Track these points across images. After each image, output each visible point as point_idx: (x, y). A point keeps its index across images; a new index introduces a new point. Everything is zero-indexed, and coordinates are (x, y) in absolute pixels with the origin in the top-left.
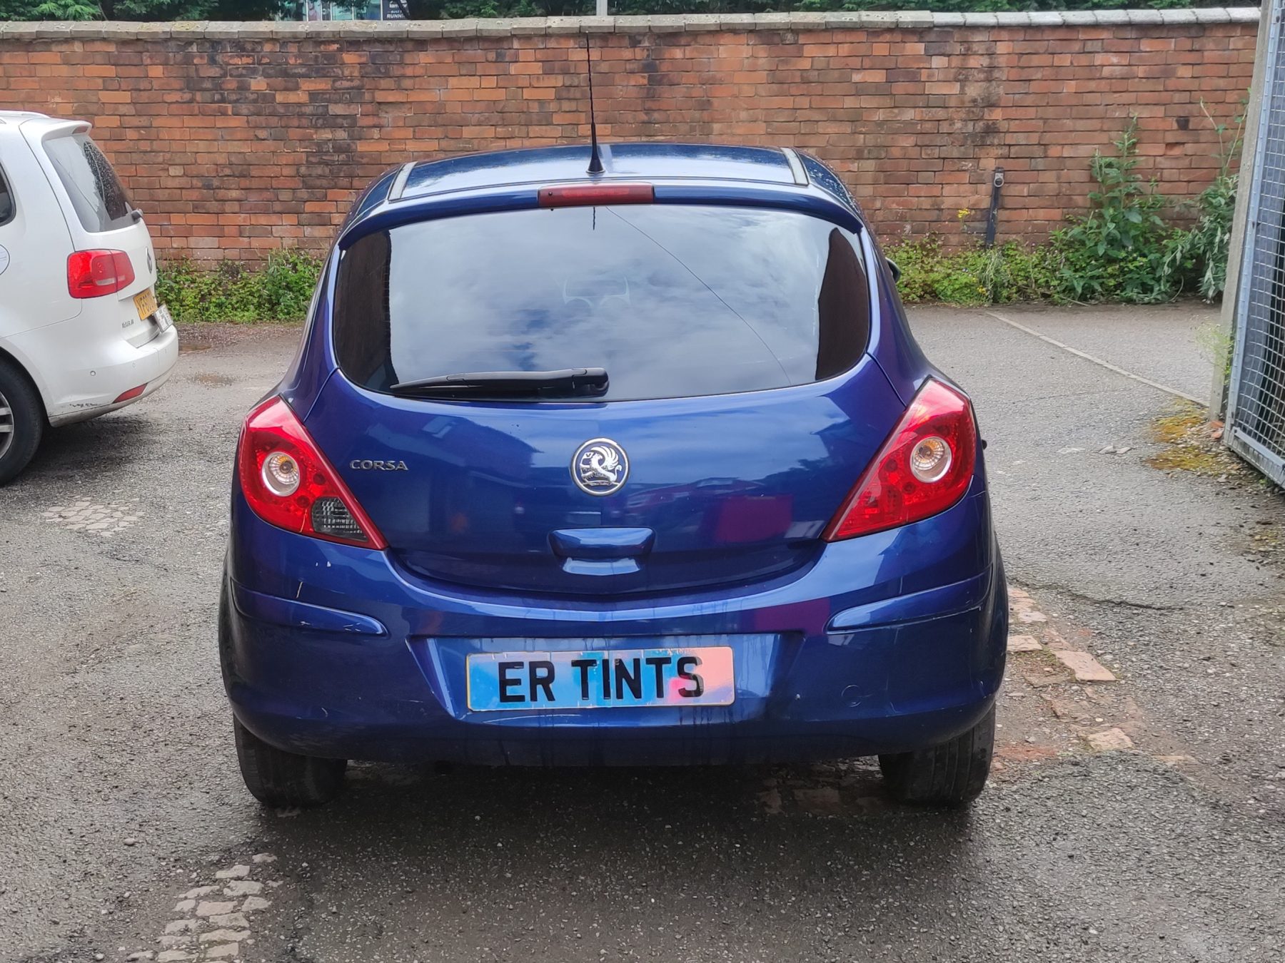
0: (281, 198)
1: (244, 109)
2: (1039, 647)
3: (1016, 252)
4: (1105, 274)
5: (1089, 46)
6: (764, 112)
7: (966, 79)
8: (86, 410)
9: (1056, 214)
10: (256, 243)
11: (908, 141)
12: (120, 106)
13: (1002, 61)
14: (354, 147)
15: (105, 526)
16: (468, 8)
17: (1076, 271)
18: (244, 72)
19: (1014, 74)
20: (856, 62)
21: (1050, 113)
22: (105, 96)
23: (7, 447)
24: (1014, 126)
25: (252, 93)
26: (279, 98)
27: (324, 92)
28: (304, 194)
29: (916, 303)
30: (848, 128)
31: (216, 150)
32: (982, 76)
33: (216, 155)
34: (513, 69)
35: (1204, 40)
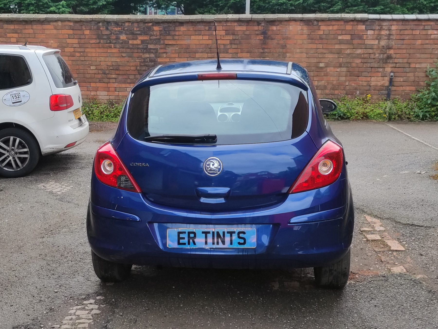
0: (130, 78)
1: (118, 46)
2: (380, 239)
3: (398, 102)
4: (431, 111)
5: (426, 27)
6: (306, 50)
7: (380, 39)
8: (55, 150)
9: (413, 88)
10: (121, 94)
11: (358, 61)
12: (74, 44)
13: (394, 32)
14: (157, 60)
15: (59, 190)
16: (205, 10)
17: (420, 109)
18: (118, 33)
19: (398, 37)
20: (340, 32)
21: (411, 51)
22: (69, 41)
23: (27, 163)
24: (398, 56)
25: (121, 40)
26: (131, 42)
27: (146, 40)
29: (360, 120)
30: (336, 56)
31: (107, 60)
32: (386, 38)
33: (107, 62)
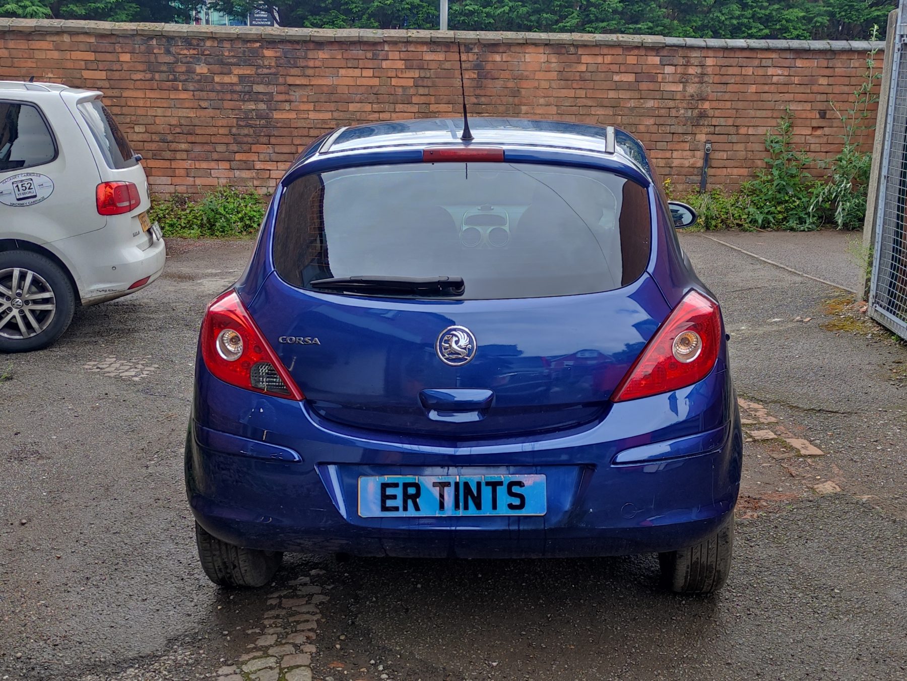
0: (218, 150)
1: (191, 86)
2: (776, 437)
3: (720, 196)
4: (776, 212)
5: (764, 63)
6: (556, 99)
7: (687, 82)
9: (744, 172)
10: (198, 181)
11: (651, 121)
12: (98, 81)
13: (709, 70)
14: (271, 115)
15: (133, 374)
17: (758, 209)
18: (191, 60)
19: (717, 79)
20: (615, 68)
22: (87, 74)
23: (50, 321)
24: (717, 113)
25: (197, 75)
26: (217, 79)
27: (249, 76)
28: (235, 147)
30: (610, 112)
31: (170, 115)
32: (697, 80)
33: (169, 118)
34: (385, 64)
35: (835, 61)
